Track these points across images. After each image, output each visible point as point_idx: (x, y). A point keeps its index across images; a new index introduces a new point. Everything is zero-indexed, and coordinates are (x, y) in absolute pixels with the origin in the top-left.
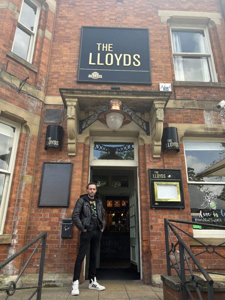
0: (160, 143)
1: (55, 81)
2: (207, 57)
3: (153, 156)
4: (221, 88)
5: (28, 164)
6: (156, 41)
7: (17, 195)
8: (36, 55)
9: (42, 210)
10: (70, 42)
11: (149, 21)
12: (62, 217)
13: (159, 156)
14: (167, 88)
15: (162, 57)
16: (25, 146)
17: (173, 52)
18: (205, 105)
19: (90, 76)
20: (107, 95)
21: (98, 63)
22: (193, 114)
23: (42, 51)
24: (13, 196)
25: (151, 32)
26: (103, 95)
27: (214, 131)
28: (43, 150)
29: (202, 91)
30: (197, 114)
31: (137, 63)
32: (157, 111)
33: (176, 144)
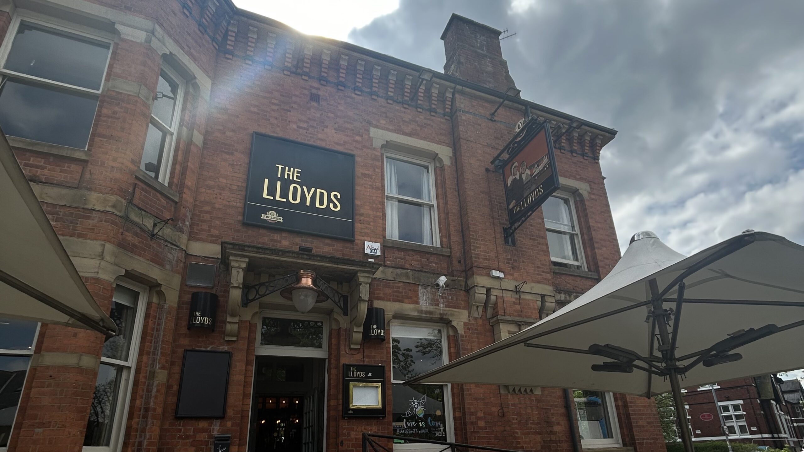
0: (361, 329)
1: (205, 217)
2: (431, 207)
3: (350, 346)
4: (443, 256)
5: (161, 353)
6: (364, 175)
7: (142, 401)
8: (177, 171)
9: (182, 423)
10: (232, 154)
11: (357, 141)
12: (213, 432)
13: (358, 347)
14: (375, 250)
15: (371, 201)
16: (156, 323)
17: (386, 194)
18: (422, 278)
19: (263, 216)
20: (294, 257)
21: (278, 198)
22: (405, 289)
23: (187, 166)
24: (138, 402)
25: (358, 159)
26: (288, 257)
27: (430, 315)
28: (184, 330)
29: (419, 257)
30: (410, 290)
31: (335, 206)
32: (361, 286)
33: (381, 332)
